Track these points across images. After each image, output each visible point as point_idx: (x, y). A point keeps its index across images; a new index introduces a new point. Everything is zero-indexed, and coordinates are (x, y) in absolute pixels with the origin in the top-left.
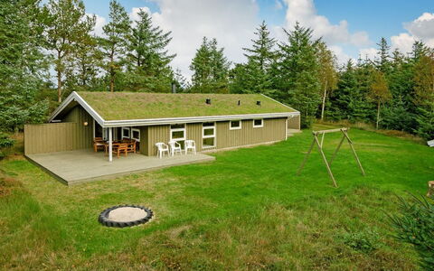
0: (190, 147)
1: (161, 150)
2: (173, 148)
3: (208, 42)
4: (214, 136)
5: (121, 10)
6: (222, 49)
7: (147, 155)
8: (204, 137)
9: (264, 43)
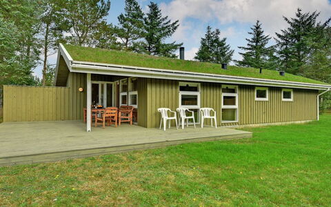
0: (208, 116)
1: (165, 118)
2: (183, 117)
3: (212, 31)
4: (236, 106)
5: (135, 4)
6: (225, 39)
7: (145, 126)
8: (223, 107)
9: (257, 42)
